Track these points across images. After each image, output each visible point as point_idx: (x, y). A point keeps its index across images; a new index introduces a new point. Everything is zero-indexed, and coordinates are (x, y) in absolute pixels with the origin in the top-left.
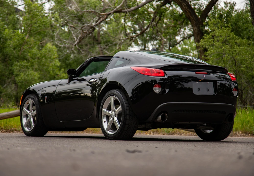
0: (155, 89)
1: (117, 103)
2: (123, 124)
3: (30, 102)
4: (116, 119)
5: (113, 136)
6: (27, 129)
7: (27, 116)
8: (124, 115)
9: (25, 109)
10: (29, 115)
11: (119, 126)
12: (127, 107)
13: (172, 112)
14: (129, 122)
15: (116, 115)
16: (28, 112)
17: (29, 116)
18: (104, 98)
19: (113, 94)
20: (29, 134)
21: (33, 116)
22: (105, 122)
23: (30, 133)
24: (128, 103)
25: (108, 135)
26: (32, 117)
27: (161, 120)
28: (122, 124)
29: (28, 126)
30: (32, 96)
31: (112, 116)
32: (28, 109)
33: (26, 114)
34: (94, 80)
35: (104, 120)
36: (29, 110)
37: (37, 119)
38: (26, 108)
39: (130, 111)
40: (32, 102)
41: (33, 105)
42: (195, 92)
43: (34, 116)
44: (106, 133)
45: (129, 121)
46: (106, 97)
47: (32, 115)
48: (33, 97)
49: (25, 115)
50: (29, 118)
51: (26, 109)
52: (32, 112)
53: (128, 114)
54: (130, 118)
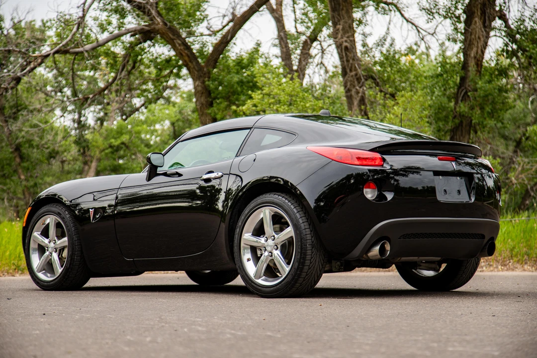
0: (366, 192)
1: (277, 220)
2: (299, 265)
3: (50, 220)
4: (277, 253)
5: (272, 289)
6: (42, 276)
7: (42, 249)
8: (302, 246)
9: (36, 234)
10: (47, 248)
11: (287, 269)
12: (307, 230)
13: (398, 238)
14: (310, 260)
15: (276, 246)
16: (45, 241)
17: (48, 250)
18: (246, 212)
19: (271, 204)
20: (45, 287)
21: (58, 250)
22: (249, 260)
23: (46, 284)
24: (307, 222)
25: (260, 288)
26: (56, 252)
28: (297, 264)
29: (44, 270)
30: (56, 207)
31: (269, 249)
32: (45, 234)
33: (39, 245)
34: (218, 174)
35: (247, 256)
36: (47, 238)
37: (71, 256)
38: (40, 233)
39: (312, 237)
40: (55, 221)
41: (59, 226)
43: (60, 250)
44: (252, 284)
45: (312, 258)
47: (56, 247)
48: (59, 212)
49: (36, 246)
50: (47, 253)
51: (38, 234)
52: (55, 240)
53: (308, 244)
54: (312, 253)
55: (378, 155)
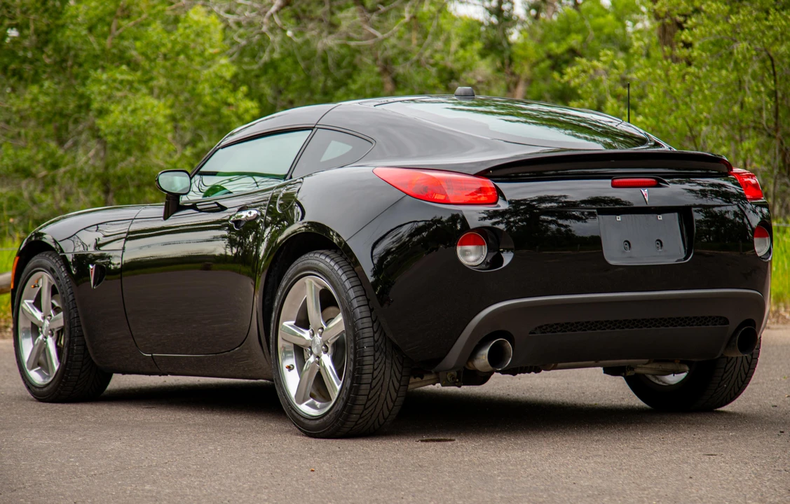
0: (465, 253)
1: (326, 300)
2: (352, 383)
3: (44, 281)
4: (327, 360)
5: (318, 422)
6: (36, 377)
7: (35, 329)
8: (355, 349)
9: (27, 304)
10: (41, 327)
11: (338, 388)
12: (365, 320)
13: (531, 333)
14: (373, 373)
15: (326, 346)
16: (38, 315)
17: (42, 332)
18: (284, 283)
19: (315, 271)
20: (43, 396)
21: (54, 332)
22: (290, 368)
23: (45, 389)
24: (368, 305)
25: (302, 419)
26: (52, 335)
27: (487, 366)
28: (349, 381)
29: (39, 365)
30: (48, 259)
31: (315, 350)
32: (37, 304)
33: (32, 323)
34: (250, 213)
35: (289, 361)
36: (40, 310)
37: (70, 343)
38: (32, 301)
39: (375, 333)
40: (49, 283)
41: (54, 291)
42: (614, 255)
43: (58, 332)
44: (293, 411)
45: (375, 370)
46: (290, 279)
47: (53, 326)
48: (53, 267)
49: (30, 326)
50: (41, 337)
51: (29, 304)
52: (50, 316)
53: (367, 344)
54: (375, 361)
55: (489, 183)
